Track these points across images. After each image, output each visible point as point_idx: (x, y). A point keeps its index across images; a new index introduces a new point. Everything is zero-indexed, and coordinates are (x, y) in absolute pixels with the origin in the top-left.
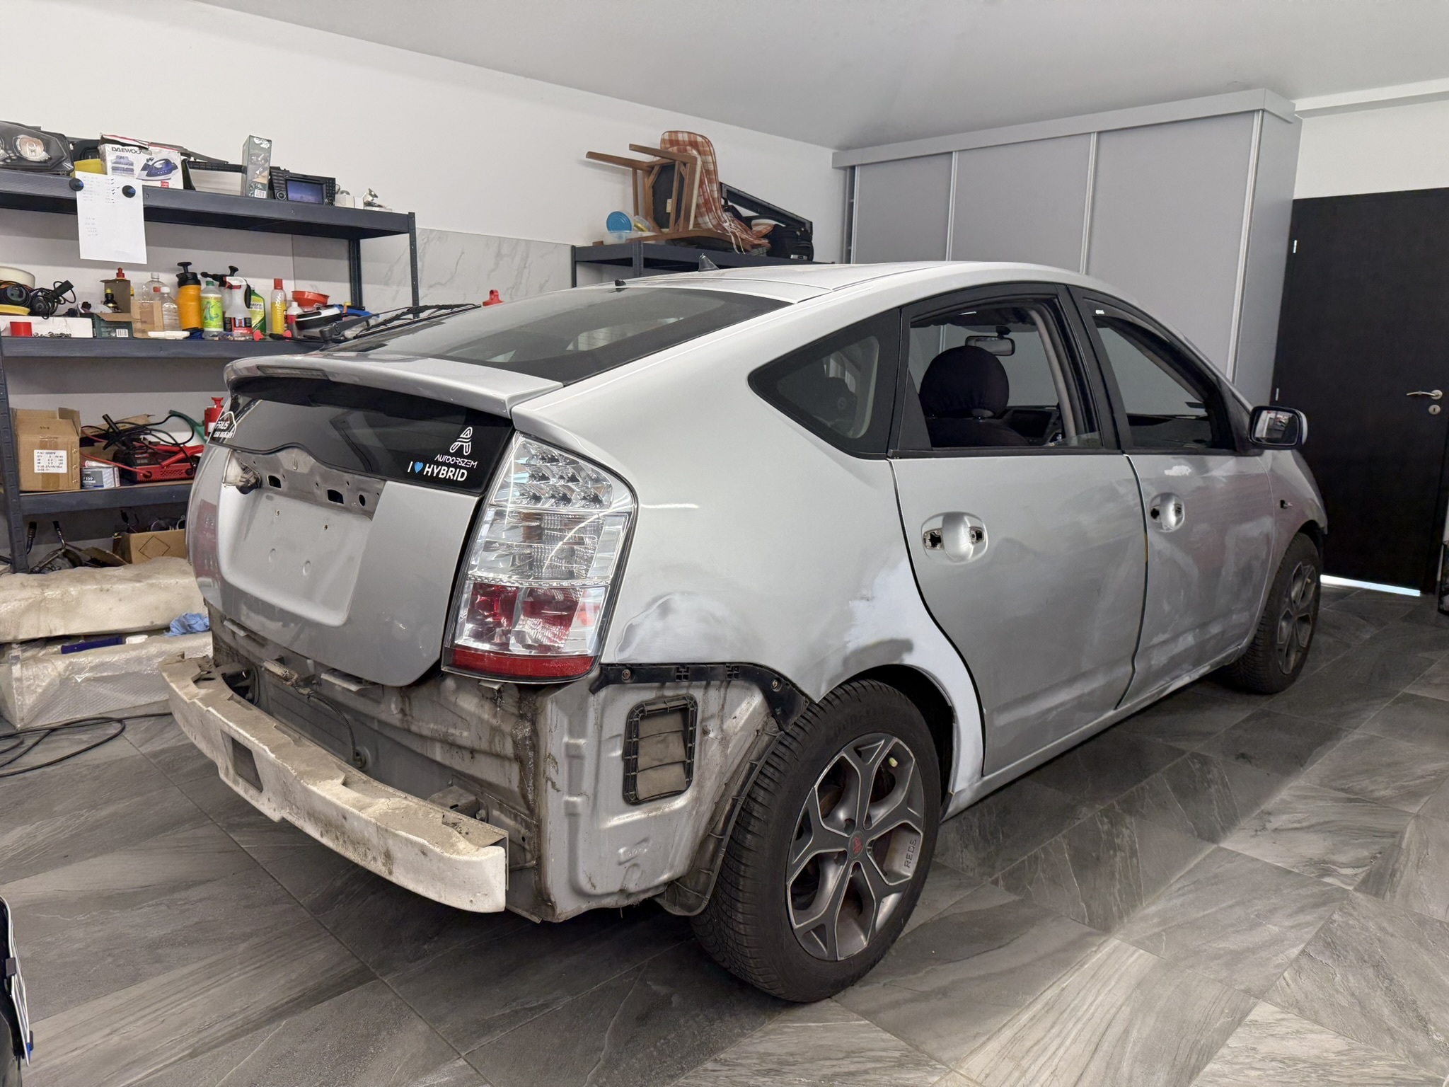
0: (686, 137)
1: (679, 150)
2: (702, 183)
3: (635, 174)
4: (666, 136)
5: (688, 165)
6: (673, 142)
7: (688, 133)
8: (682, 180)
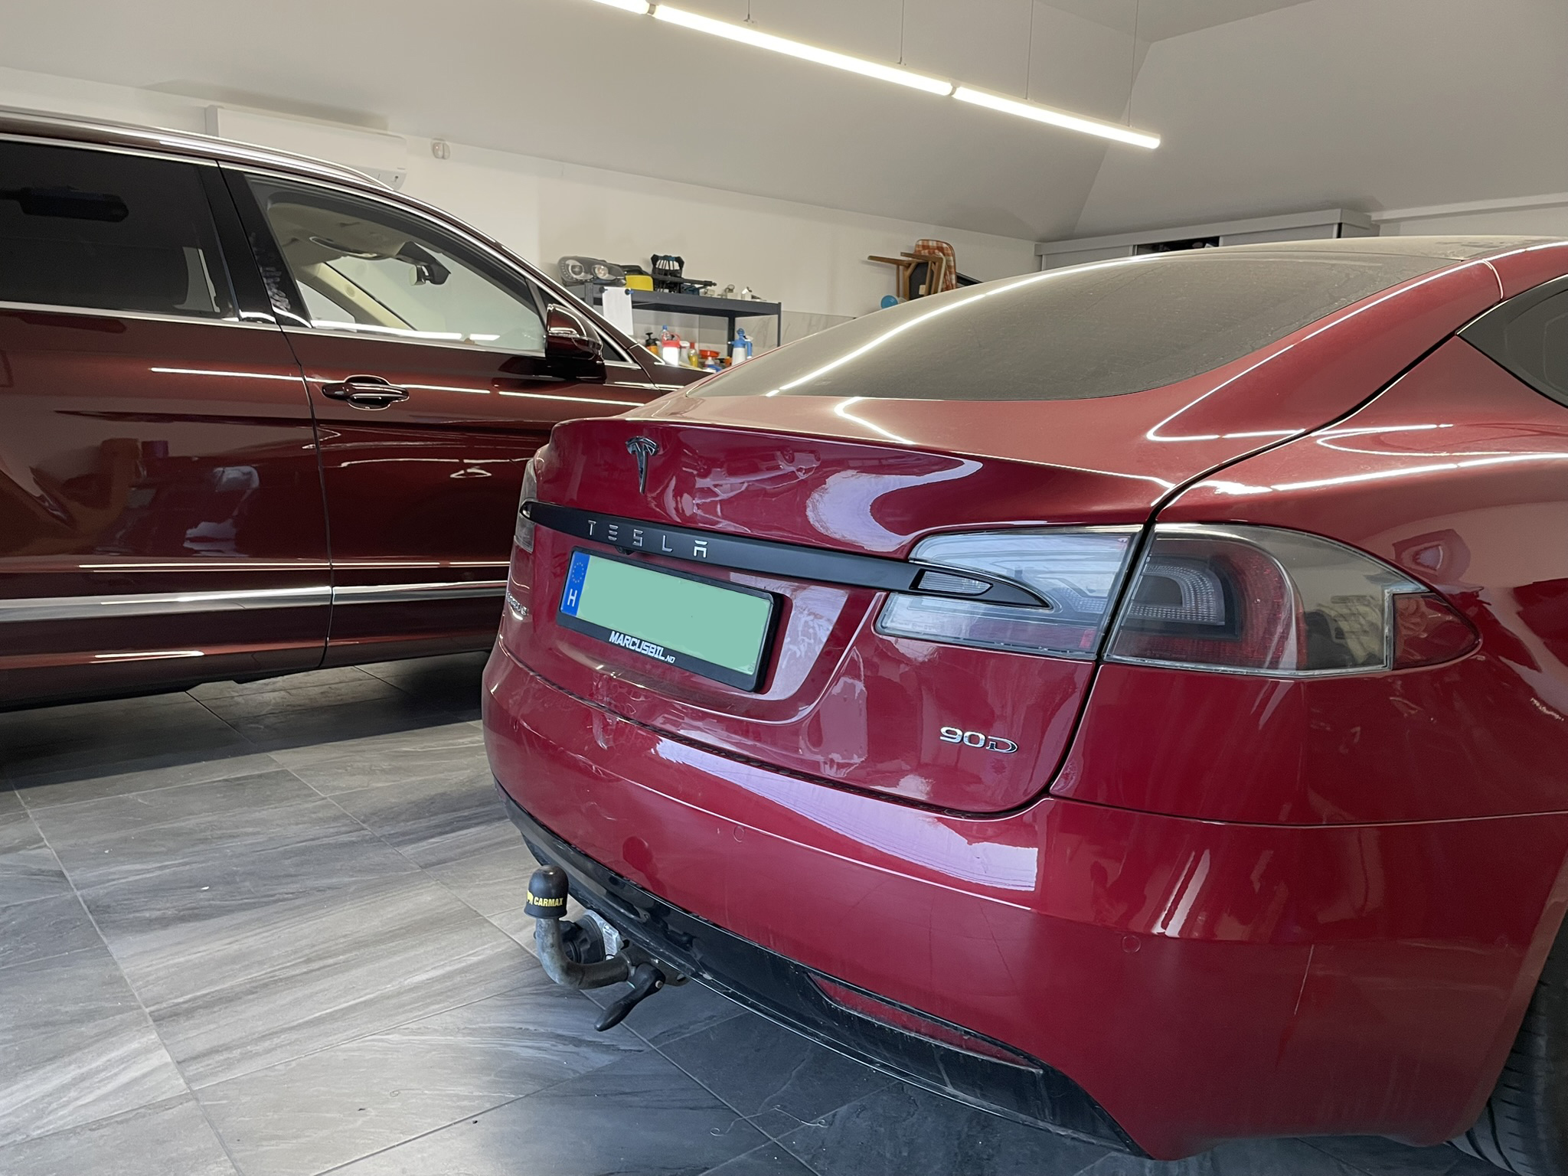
0: (935, 244)
1: (929, 252)
2: (945, 274)
3: (898, 269)
4: (920, 243)
5: (937, 264)
6: (924, 247)
7: (937, 241)
8: (932, 272)
